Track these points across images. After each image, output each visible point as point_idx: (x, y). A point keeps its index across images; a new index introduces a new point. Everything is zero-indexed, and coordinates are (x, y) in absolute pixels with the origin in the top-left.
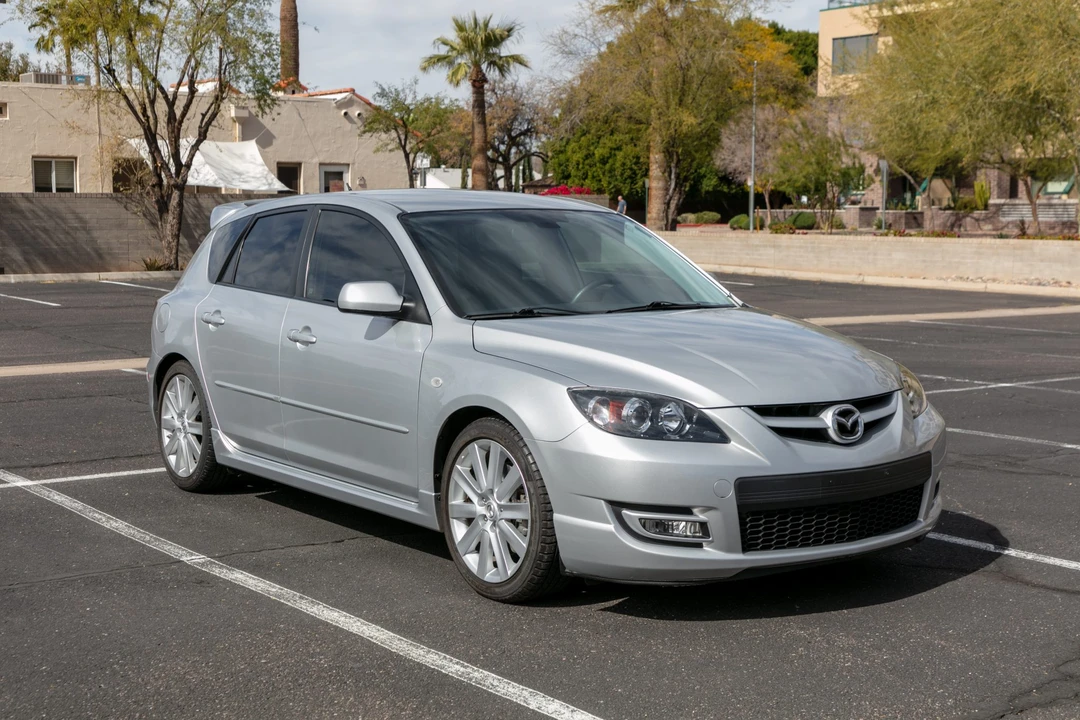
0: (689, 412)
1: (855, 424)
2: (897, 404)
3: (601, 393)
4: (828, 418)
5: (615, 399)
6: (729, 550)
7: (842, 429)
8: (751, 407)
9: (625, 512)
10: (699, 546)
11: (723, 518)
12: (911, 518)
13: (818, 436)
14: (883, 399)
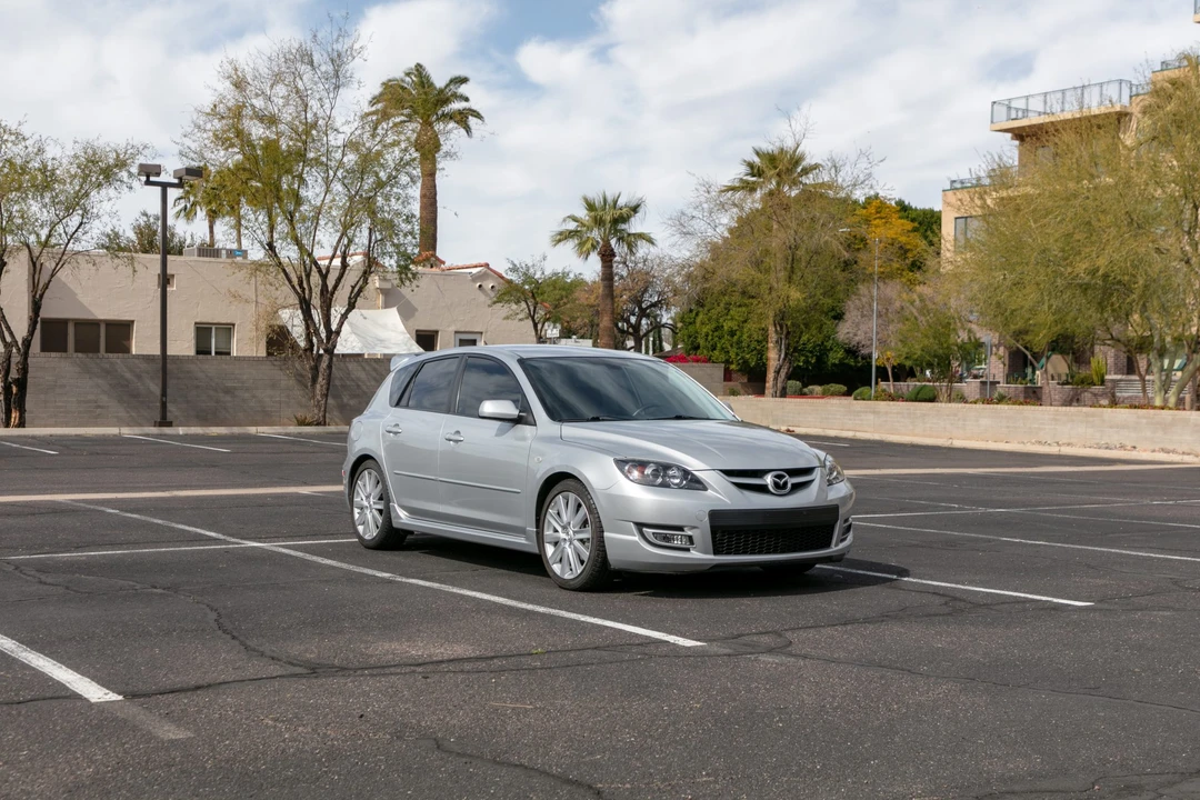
0: (686, 473)
1: (786, 483)
2: (817, 475)
3: (633, 461)
4: (769, 480)
5: (642, 465)
6: (706, 553)
7: (776, 485)
8: (721, 471)
9: (644, 529)
10: (688, 550)
11: (702, 533)
12: (828, 545)
13: (763, 489)
14: (808, 471)
